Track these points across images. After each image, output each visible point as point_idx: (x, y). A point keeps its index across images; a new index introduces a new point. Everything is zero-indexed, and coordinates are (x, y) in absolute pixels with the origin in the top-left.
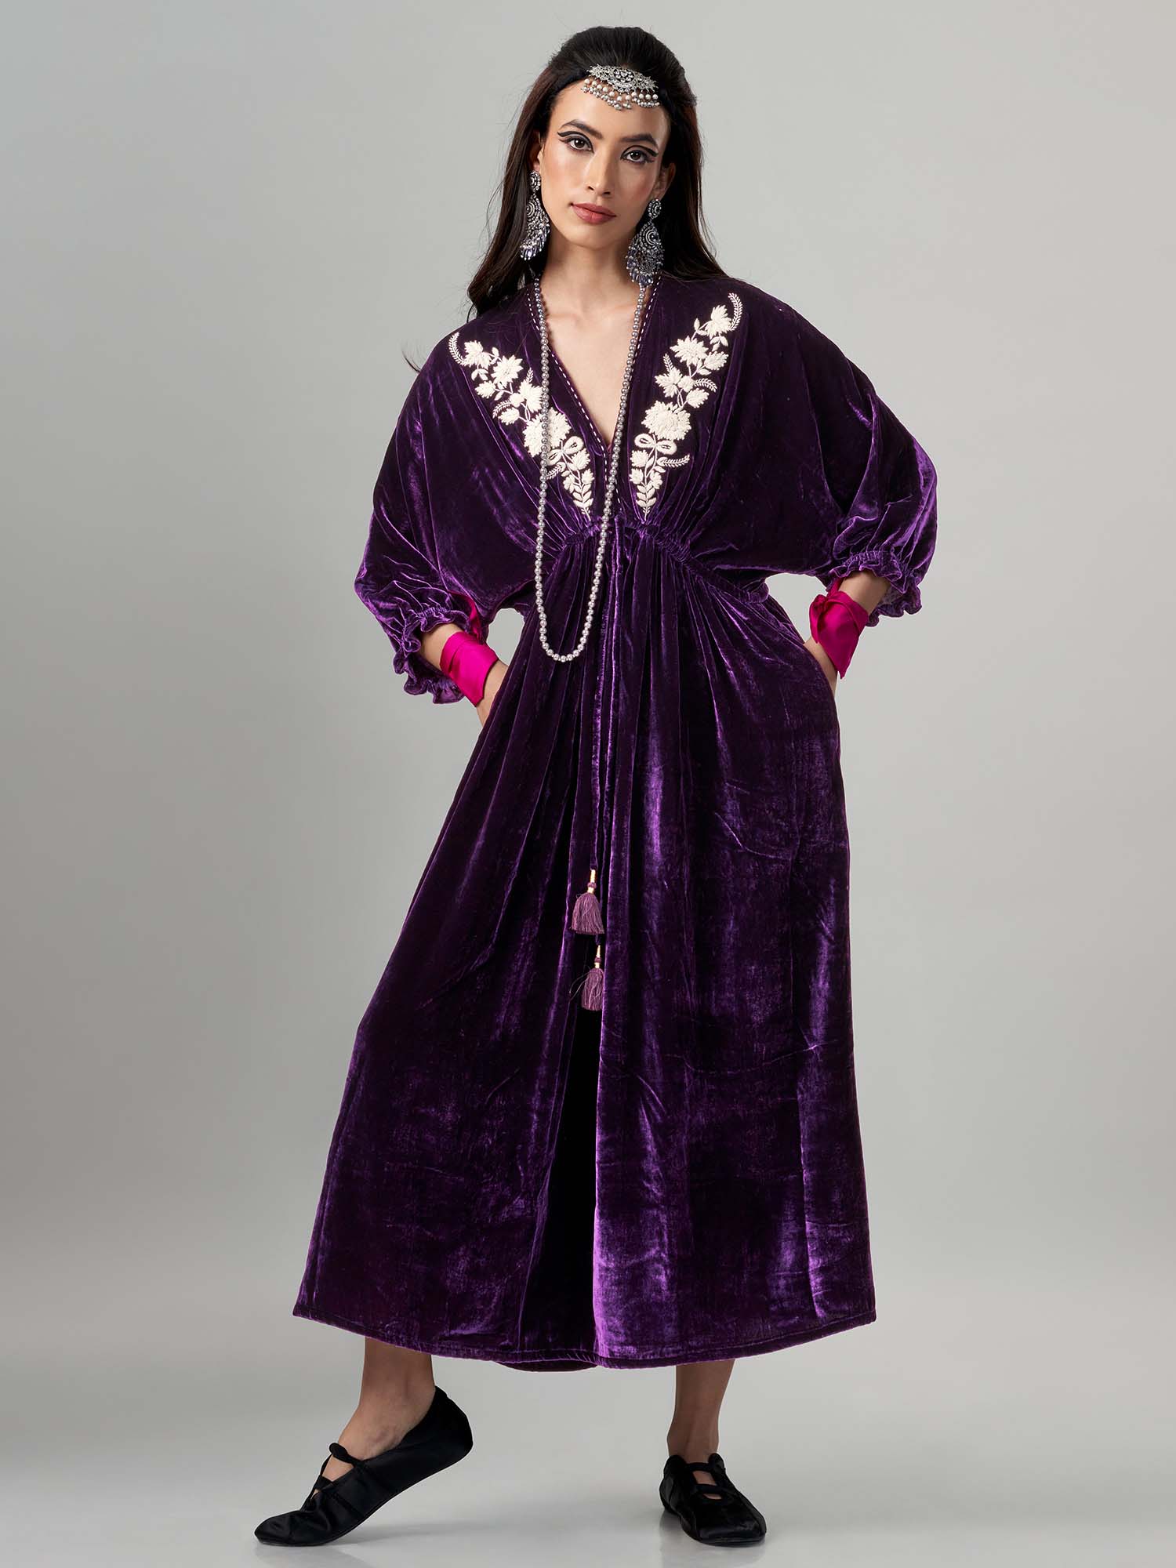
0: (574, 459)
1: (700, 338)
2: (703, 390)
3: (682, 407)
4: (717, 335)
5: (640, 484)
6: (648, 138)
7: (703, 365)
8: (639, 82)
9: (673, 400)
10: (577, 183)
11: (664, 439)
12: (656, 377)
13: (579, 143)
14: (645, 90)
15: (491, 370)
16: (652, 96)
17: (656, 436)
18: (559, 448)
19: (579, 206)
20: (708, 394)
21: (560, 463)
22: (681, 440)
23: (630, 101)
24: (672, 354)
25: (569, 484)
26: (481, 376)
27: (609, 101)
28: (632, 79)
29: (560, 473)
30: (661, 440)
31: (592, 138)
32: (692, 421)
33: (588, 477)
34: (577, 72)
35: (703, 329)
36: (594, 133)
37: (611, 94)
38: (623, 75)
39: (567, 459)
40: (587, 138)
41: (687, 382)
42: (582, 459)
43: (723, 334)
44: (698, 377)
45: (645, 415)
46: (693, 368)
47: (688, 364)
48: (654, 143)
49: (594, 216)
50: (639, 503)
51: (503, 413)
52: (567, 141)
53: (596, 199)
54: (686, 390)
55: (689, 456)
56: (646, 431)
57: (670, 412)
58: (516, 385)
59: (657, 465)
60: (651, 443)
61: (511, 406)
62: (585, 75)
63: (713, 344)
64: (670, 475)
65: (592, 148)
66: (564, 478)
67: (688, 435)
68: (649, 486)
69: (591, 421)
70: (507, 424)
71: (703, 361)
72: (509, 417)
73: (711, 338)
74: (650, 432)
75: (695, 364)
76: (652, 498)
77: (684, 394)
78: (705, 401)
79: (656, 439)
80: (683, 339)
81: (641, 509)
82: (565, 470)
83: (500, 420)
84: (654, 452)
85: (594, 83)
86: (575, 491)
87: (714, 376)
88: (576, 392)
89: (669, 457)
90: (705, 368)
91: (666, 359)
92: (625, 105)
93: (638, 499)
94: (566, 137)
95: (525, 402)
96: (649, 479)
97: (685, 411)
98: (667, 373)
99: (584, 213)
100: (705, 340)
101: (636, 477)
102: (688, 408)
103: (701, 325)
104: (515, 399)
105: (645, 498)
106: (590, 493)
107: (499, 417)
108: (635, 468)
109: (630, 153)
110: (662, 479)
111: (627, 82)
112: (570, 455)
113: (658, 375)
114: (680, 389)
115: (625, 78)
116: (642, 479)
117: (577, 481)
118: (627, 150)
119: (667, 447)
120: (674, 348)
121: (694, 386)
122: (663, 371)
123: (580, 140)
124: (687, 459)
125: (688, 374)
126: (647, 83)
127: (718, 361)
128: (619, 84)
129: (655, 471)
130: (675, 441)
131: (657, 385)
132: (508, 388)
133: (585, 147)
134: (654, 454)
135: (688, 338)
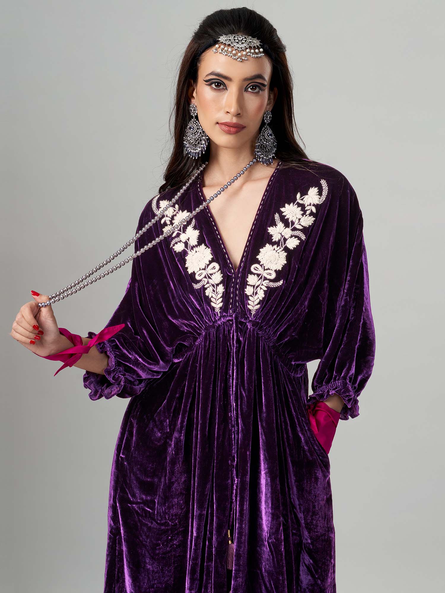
0: (213, 277)
1: (299, 205)
2: (297, 239)
3: (282, 249)
4: (310, 205)
5: (251, 296)
6: (260, 76)
7: (299, 222)
8: (250, 42)
9: (278, 243)
10: (219, 110)
11: (268, 269)
12: (268, 228)
13: (218, 85)
14: (254, 47)
15: (173, 218)
16: (259, 50)
17: (264, 267)
18: (204, 269)
19: (222, 124)
20: (299, 241)
21: (204, 279)
22: (279, 270)
23: (246, 55)
24: (280, 213)
25: (209, 292)
26: (167, 221)
27: (233, 57)
28: (246, 41)
29: (204, 286)
30: (267, 269)
31: (225, 81)
32: (288, 258)
33: (221, 289)
34: (211, 41)
35: (302, 200)
36: (226, 78)
37: (234, 52)
38: (239, 39)
39: (209, 276)
40: (222, 81)
41: (288, 232)
42: (218, 277)
43: (314, 205)
44: (294, 229)
45: (259, 252)
46: (293, 223)
47: (290, 221)
48: (264, 79)
49: (232, 130)
50: (249, 307)
51: (175, 245)
52: (210, 85)
53: (232, 118)
54: (287, 237)
55: (282, 280)
56: (258, 262)
57: (275, 251)
58: (184, 229)
59: (262, 285)
60: (260, 271)
61: (181, 241)
62: (216, 42)
63: (307, 210)
64: (269, 292)
65: (226, 87)
66: (206, 289)
67: (284, 267)
68: (256, 297)
69: (226, 253)
70: (177, 252)
71: (299, 219)
72: (179, 248)
73: (306, 206)
74: (261, 264)
75: (294, 221)
76: (257, 305)
77: (285, 240)
78: (297, 246)
79: (264, 268)
80: (289, 204)
81: (250, 310)
82: (207, 283)
83: (174, 249)
84: (262, 276)
85: (222, 47)
86: (212, 297)
87: (305, 230)
88: (219, 234)
89: (271, 281)
90: (300, 224)
91: (277, 216)
92: (244, 58)
93: (249, 305)
94: (210, 83)
95: (188, 239)
96: (256, 293)
97: (284, 251)
98: (276, 225)
99: (226, 128)
100: (302, 207)
101: (249, 291)
102: (286, 249)
103: (301, 197)
104: (183, 237)
105: (253, 305)
106: (221, 299)
107: (173, 247)
108: (249, 285)
109: (250, 87)
110: (264, 294)
111: (242, 43)
112: (211, 274)
113: (269, 227)
114: (282, 236)
115: (241, 41)
116: (252, 293)
117: (214, 291)
118: (247, 85)
119: (270, 274)
120: (282, 209)
121: (291, 235)
122: (274, 224)
123: (218, 83)
124: (281, 282)
125: (288, 227)
126: (255, 42)
127: (308, 221)
128: (238, 46)
129: (261, 289)
130: (276, 271)
131: (269, 233)
132: (180, 230)
133: (222, 87)
134: (261, 278)
135: (292, 204)
